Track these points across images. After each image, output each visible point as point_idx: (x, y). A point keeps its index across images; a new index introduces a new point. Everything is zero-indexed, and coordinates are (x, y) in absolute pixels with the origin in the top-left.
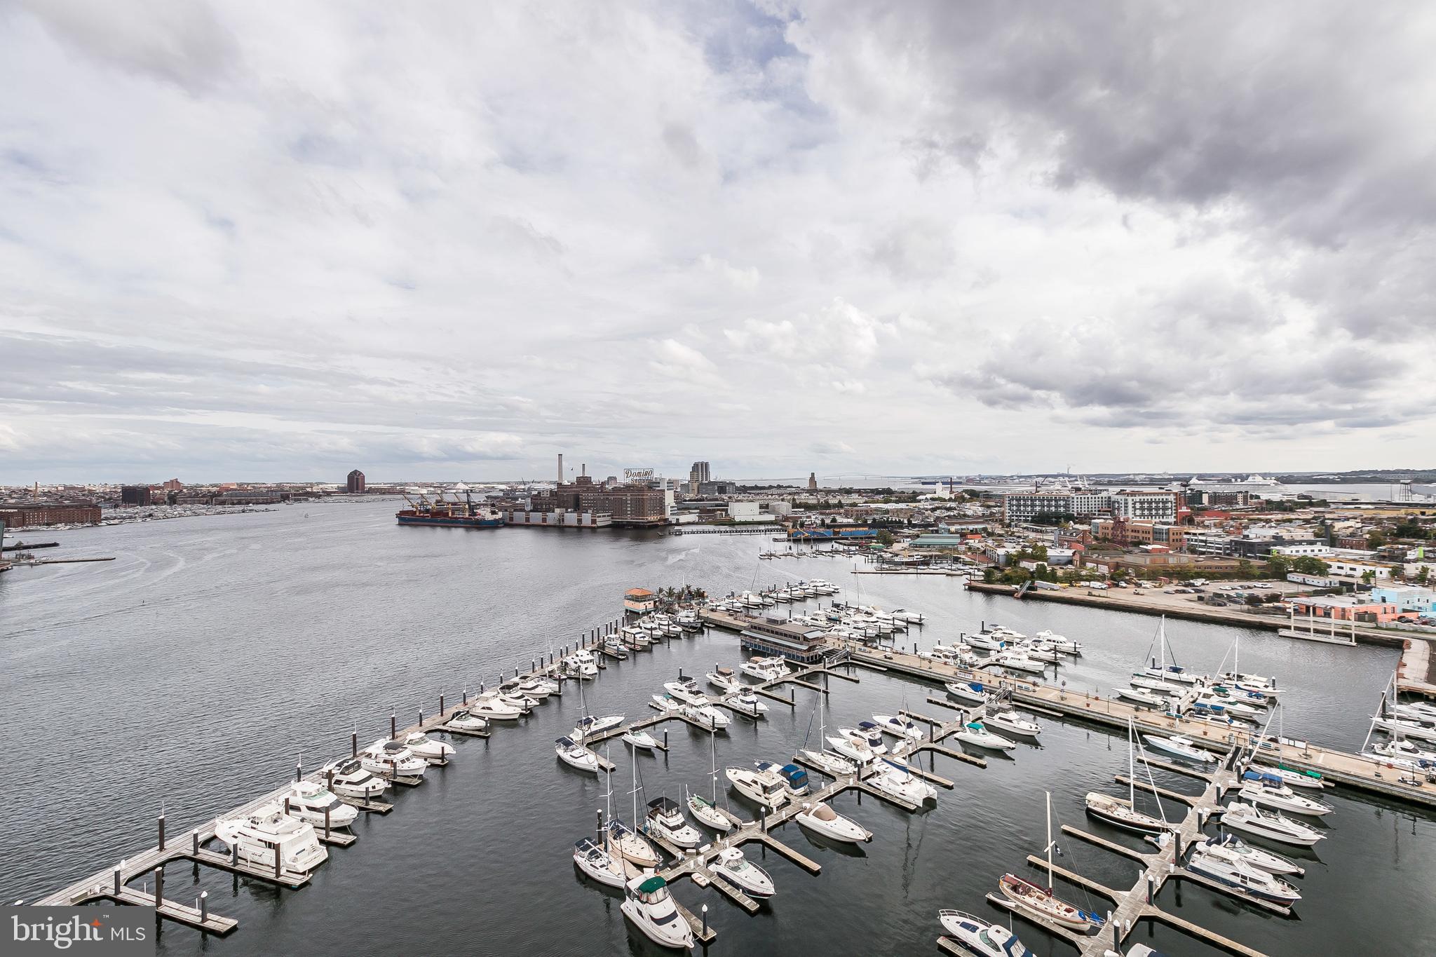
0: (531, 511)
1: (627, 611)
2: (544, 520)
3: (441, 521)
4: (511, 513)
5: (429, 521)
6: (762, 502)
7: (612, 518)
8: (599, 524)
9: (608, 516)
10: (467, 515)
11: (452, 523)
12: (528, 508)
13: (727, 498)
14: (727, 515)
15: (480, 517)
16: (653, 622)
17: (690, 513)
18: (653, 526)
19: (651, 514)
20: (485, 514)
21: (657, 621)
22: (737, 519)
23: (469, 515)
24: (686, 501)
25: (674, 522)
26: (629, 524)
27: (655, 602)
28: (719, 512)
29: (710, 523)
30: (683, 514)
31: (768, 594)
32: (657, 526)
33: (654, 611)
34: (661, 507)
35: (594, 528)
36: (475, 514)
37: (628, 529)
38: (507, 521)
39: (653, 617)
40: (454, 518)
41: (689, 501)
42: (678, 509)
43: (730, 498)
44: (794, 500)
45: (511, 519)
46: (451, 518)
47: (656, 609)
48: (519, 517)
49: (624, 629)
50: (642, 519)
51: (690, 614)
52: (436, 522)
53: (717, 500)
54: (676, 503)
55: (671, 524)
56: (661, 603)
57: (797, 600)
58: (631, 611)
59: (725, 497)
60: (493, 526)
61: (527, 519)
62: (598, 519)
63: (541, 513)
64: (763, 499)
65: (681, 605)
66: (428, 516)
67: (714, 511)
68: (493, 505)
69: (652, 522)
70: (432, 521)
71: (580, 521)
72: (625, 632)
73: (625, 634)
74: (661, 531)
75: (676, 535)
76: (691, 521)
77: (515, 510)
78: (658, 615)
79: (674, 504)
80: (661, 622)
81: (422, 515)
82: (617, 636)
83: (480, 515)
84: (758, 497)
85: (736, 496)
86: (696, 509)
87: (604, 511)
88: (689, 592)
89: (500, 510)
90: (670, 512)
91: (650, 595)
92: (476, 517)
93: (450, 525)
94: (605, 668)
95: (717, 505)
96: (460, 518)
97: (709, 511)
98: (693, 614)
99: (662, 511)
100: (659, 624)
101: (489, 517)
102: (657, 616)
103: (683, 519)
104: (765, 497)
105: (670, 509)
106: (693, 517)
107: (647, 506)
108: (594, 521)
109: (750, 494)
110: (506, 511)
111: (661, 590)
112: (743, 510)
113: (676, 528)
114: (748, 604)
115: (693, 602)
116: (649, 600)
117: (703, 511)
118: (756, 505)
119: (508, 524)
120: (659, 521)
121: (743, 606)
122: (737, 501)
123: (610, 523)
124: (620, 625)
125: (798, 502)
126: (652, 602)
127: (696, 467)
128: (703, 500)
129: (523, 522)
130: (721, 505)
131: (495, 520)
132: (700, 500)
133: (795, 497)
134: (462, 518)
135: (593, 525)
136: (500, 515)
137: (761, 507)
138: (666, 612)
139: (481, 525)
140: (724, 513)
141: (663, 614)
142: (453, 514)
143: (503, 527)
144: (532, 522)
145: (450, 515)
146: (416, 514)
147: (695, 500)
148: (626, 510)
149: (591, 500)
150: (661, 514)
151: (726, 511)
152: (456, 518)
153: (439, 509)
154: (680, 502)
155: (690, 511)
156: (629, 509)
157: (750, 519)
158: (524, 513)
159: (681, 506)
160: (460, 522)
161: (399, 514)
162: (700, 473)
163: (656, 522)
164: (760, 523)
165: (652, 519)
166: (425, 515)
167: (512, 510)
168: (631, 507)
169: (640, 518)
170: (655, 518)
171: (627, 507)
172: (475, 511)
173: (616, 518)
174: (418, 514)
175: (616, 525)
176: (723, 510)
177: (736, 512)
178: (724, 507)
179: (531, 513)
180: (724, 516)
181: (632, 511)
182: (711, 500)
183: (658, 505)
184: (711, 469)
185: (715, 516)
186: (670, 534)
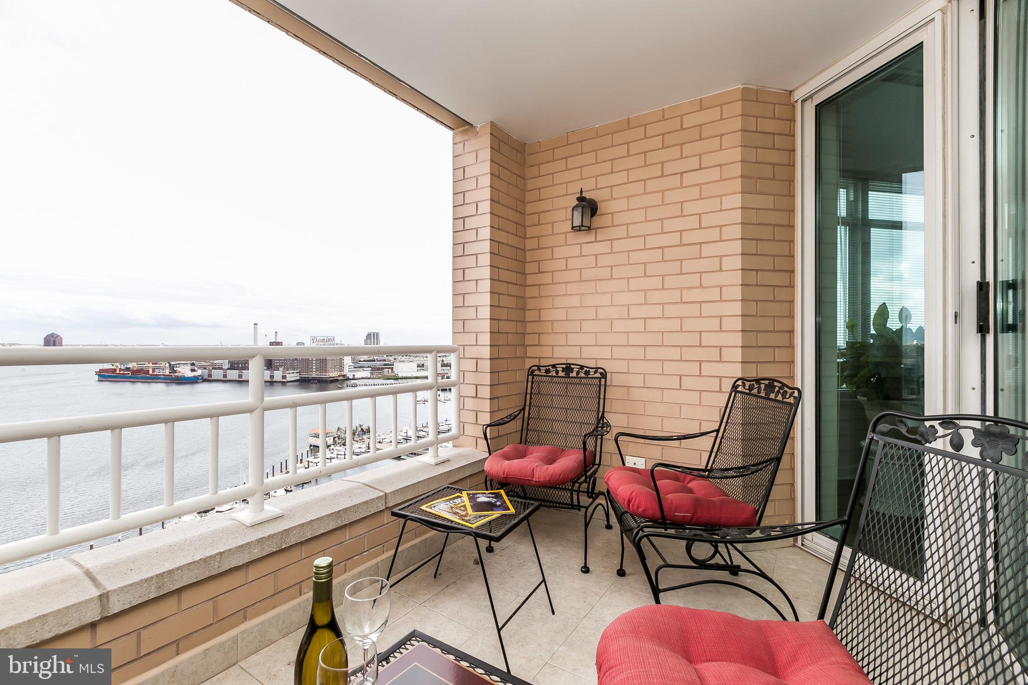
0: (228, 369)
1: (311, 445)
2: (240, 376)
3: (141, 378)
4: (210, 371)
5: (130, 377)
6: (419, 362)
7: (300, 375)
8: (289, 379)
9: (296, 373)
10: (167, 372)
11: (154, 379)
12: (226, 366)
13: (393, 359)
14: (392, 372)
15: (180, 374)
16: (332, 453)
17: (364, 370)
18: (334, 381)
19: (332, 371)
20: (185, 371)
21: (336, 452)
22: (400, 375)
23: (170, 373)
24: (360, 361)
25: (351, 377)
26: (314, 379)
27: (334, 438)
28: (387, 370)
29: (379, 378)
30: (358, 371)
31: (421, 429)
32: (337, 381)
33: (334, 444)
34: (341, 366)
35: (285, 382)
36: (175, 372)
37: (312, 383)
38: (206, 377)
39: (333, 449)
40: (154, 375)
41: (363, 361)
42: (354, 368)
43: (395, 359)
44: (443, 361)
45: (210, 375)
46: (151, 375)
47: (335, 443)
48: (217, 374)
49: (308, 459)
50: (325, 375)
51: (361, 446)
52: (137, 378)
53: (385, 360)
54: (353, 363)
55: (348, 379)
56: (339, 439)
57: (443, 433)
58: (314, 446)
59: (391, 358)
60: (194, 381)
61: (225, 376)
62: (288, 375)
63: (237, 371)
64: (420, 360)
65: (355, 439)
66: (129, 374)
67: (383, 369)
68: (193, 364)
69: (334, 377)
70: (132, 378)
71: (272, 377)
72: (309, 462)
73: (308, 463)
74: (341, 384)
75: (352, 386)
76: (365, 376)
77: (213, 368)
78: (337, 448)
79: (351, 364)
80: (339, 453)
81: (122, 372)
82: (302, 465)
83: (180, 372)
84: (416, 359)
85: (399, 358)
86: (369, 367)
87: (294, 369)
88: (362, 429)
89: (200, 368)
90: (348, 370)
91: (330, 433)
92: (176, 374)
93: (150, 381)
94: (291, 491)
95: (385, 365)
96: (159, 375)
97: (379, 369)
98: (364, 446)
99: (342, 370)
100: (338, 454)
101: (191, 374)
102: (335, 448)
103: (358, 375)
104: (422, 359)
105: (347, 368)
106: (366, 373)
107: (329, 365)
108: (284, 377)
109: (410, 356)
110: (205, 369)
111: (339, 429)
112: (405, 368)
113: (353, 381)
114: (407, 437)
115: (364, 437)
116: (329, 437)
117: (374, 369)
118: (415, 365)
119: (208, 380)
120: (339, 376)
121: (403, 439)
122: (400, 361)
123: (298, 378)
124: (305, 456)
125: (445, 362)
126: (332, 438)
127: (369, 335)
128: (374, 361)
129: (221, 378)
130: (388, 365)
131: (194, 377)
132: (372, 361)
133: (444, 359)
134: (163, 375)
135: (284, 380)
136: (199, 372)
137: (418, 366)
138: (343, 445)
139: (181, 381)
140: (390, 370)
141: (341, 446)
142: (154, 371)
143: (202, 382)
144: (229, 378)
145: (151, 372)
146: (116, 371)
147: (368, 361)
148: (312, 368)
149: (282, 360)
150: (341, 371)
151: (392, 369)
152: (156, 375)
153: (140, 368)
154: (356, 363)
155: (364, 369)
156: (314, 367)
157: (409, 375)
158: (222, 371)
159: (357, 365)
160: (160, 378)
161: (98, 372)
162: (372, 341)
163: (337, 377)
164: (417, 378)
165: (333, 375)
166: (125, 373)
167: (211, 368)
168: (316, 366)
169: (324, 374)
170: (336, 374)
171: (312, 366)
172: (175, 369)
173: (303, 375)
174: (118, 371)
175: (303, 380)
176: (389, 368)
177: (399, 370)
178: (390, 366)
179: (228, 371)
180: (390, 373)
181: (316, 369)
182: (380, 361)
183: (338, 364)
184: (381, 338)
185: (383, 373)
186: (347, 386)
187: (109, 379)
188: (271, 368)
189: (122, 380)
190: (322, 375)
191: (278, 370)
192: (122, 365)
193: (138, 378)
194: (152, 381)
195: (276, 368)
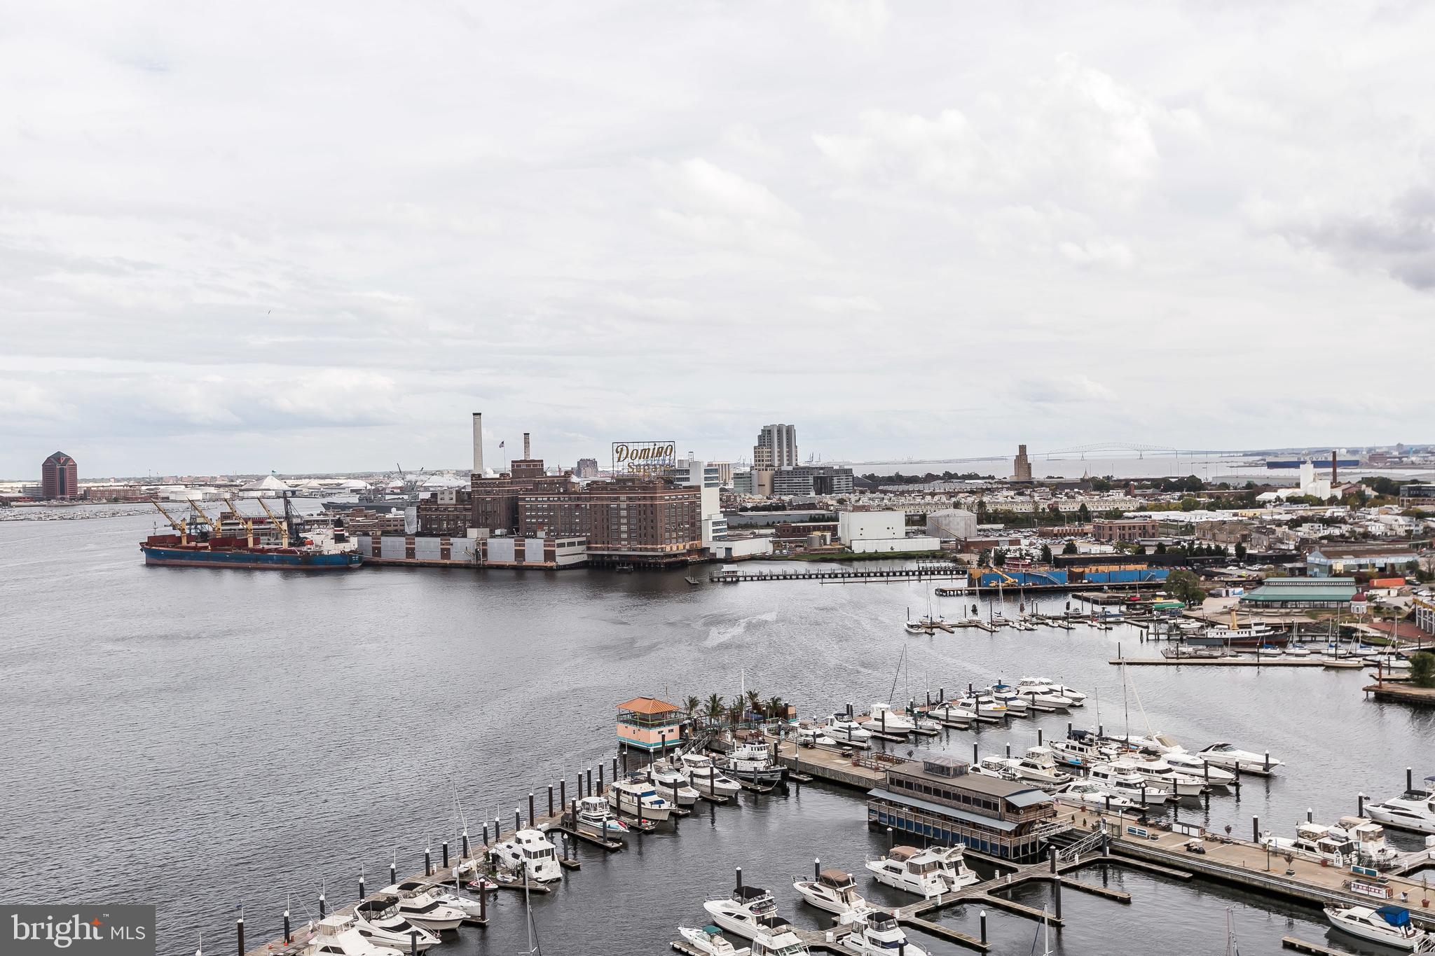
0: (418, 534)
2: (446, 554)
4: (377, 540)
5: (208, 557)
7: (589, 549)
8: (561, 561)
9: (579, 543)
10: (285, 544)
11: (256, 560)
12: (412, 529)
13: (834, 503)
14: (835, 539)
15: (312, 548)
16: (679, 770)
17: (756, 536)
18: (677, 565)
19: (671, 539)
20: (323, 541)
22: (858, 548)
23: (290, 545)
24: (745, 509)
25: (721, 554)
26: (625, 560)
27: (683, 728)
28: (818, 533)
29: (798, 558)
30: (741, 537)
31: (926, 710)
32: (684, 565)
33: (681, 747)
34: (691, 525)
35: (551, 569)
36: (302, 543)
37: (622, 574)
38: (369, 555)
39: (677, 760)
40: (260, 551)
41: (753, 509)
42: (729, 528)
43: (841, 501)
45: (377, 552)
46: (252, 550)
48: (393, 547)
49: (618, 785)
50: (653, 550)
51: (758, 754)
53: (812, 506)
54: (725, 514)
55: (714, 561)
56: (694, 730)
58: (632, 748)
59: (831, 501)
60: (341, 566)
61: (410, 552)
62: (558, 551)
63: (438, 540)
64: (915, 503)
65: (734, 735)
66: (207, 548)
67: (808, 530)
68: (338, 523)
69: (675, 556)
70: (214, 559)
71: (520, 554)
72: (621, 791)
73: (618, 796)
74: (693, 576)
75: (725, 582)
76: (761, 553)
77: (385, 533)
78: (690, 756)
79: (721, 518)
80: (697, 771)
81: (194, 544)
83: (312, 543)
84: (902, 500)
85: (853, 497)
86: (768, 526)
87: (572, 532)
88: (753, 708)
89: (353, 534)
90: (711, 535)
92: (304, 549)
93: (250, 565)
94: (578, 868)
95: (813, 519)
96: (270, 551)
97: (796, 532)
98: (764, 754)
99: (696, 533)
100: (693, 775)
101: (336, 549)
102: (686, 756)
103: (742, 548)
105: (711, 528)
106: (761, 545)
107: (663, 522)
108: (549, 555)
110: (366, 534)
111: (694, 703)
113: (726, 568)
114: (883, 732)
115: (761, 731)
116: (668, 724)
117: (784, 532)
118: (897, 520)
119: (372, 563)
120: (689, 552)
122: (856, 508)
123: (584, 558)
126: (676, 728)
127: (766, 436)
128: (783, 508)
129: (402, 557)
130: (823, 518)
131: (343, 555)
132: (777, 508)
134: (276, 550)
135: (549, 564)
136: (353, 544)
137: (910, 521)
138: (707, 749)
139: (306, 566)
140: (828, 535)
141: (700, 753)
142: (256, 541)
143: (361, 569)
144: (420, 557)
145: (251, 544)
146: (181, 542)
147: (765, 508)
148: (619, 531)
149: (543, 509)
150: (693, 539)
151: (834, 530)
152: (262, 551)
153: (228, 532)
154: (734, 514)
155: (756, 531)
156: (624, 528)
157: (884, 548)
158: (403, 539)
159: (735, 521)
160: (271, 558)
161: (147, 544)
162: (776, 449)
163: (683, 554)
164: (907, 556)
165: (675, 548)
166: (200, 545)
167: (379, 533)
168: (628, 524)
169: (649, 547)
170: (681, 546)
171: (619, 524)
172: (301, 535)
173: (596, 549)
174: (184, 542)
175: (598, 563)
176: (825, 529)
177: (855, 533)
178: (829, 522)
179: (417, 539)
180: (828, 542)
181: (629, 532)
182: (799, 507)
183: (686, 518)
184: (799, 441)
185: (810, 541)
186: (712, 581)
187: (168, 561)
188: (517, 530)
189: (194, 562)
190: (646, 550)
191: (535, 537)
192: (193, 527)
193: (225, 559)
194: (254, 565)
195: (528, 530)
